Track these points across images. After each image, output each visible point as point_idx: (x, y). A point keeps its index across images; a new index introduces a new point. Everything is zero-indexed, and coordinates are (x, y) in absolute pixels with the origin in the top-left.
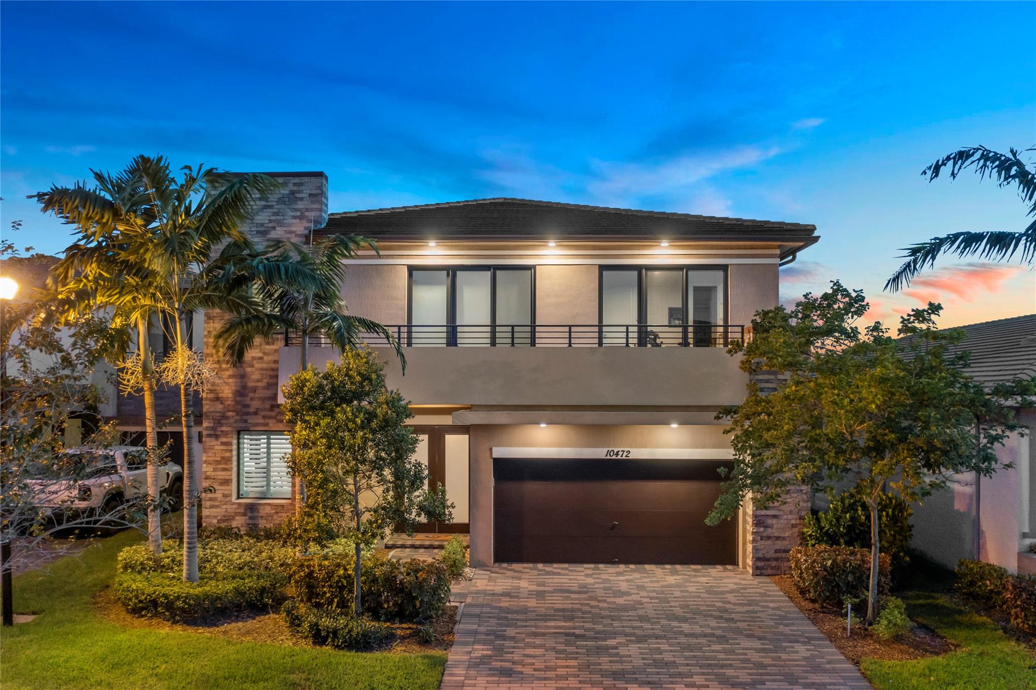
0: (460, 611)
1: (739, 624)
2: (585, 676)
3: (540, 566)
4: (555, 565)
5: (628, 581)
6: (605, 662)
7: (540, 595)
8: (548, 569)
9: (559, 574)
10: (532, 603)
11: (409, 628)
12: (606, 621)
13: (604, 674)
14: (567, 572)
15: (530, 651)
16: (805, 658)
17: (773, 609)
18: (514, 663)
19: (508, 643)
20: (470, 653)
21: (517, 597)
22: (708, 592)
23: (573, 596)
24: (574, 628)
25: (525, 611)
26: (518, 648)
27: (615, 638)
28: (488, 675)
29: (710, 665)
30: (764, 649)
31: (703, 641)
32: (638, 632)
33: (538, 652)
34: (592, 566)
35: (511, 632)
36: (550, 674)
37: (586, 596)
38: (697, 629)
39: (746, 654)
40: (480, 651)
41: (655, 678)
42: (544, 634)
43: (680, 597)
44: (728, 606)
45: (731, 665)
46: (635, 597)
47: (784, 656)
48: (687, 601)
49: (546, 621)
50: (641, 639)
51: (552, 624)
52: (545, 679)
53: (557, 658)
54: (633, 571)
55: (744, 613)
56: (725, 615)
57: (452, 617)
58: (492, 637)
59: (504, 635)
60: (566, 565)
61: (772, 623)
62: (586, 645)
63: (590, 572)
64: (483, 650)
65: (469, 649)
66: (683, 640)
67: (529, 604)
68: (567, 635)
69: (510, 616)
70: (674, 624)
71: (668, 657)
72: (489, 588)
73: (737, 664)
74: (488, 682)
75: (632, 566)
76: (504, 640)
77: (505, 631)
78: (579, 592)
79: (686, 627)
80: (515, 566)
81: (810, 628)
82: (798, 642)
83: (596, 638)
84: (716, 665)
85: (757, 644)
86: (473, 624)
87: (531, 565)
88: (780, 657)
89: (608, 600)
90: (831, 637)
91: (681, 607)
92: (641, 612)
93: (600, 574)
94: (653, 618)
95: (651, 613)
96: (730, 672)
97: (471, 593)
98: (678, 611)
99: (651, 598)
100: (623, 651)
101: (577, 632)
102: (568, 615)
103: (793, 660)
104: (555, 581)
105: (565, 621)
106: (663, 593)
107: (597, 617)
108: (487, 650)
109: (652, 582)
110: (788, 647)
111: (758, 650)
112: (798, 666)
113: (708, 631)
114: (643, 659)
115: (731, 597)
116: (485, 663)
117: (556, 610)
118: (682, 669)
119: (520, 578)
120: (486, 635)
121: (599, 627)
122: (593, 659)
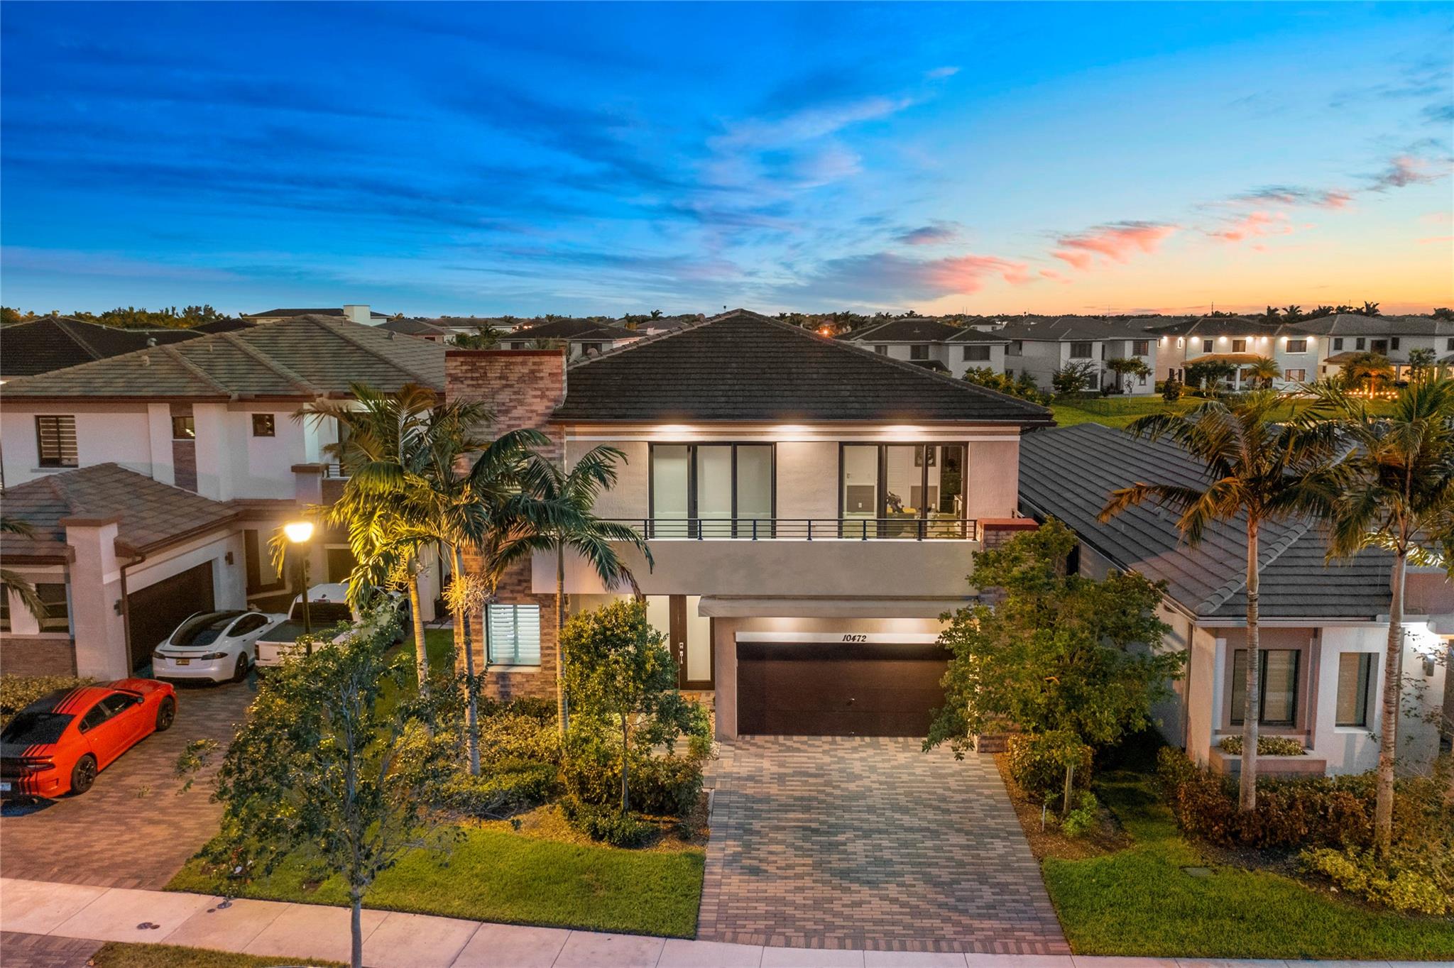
0: (711, 798)
1: (954, 817)
2: (818, 875)
3: (781, 738)
4: (795, 738)
5: (862, 759)
6: (835, 860)
7: (781, 779)
8: (789, 743)
9: (798, 750)
10: (774, 790)
11: (671, 822)
12: (839, 813)
13: (834, 872)
14: (805, 747)
15: (774, 848)
16: (1000, 856)
17: (987, 797)
18: (761, 861)
19: (755, 839)
20: (724, 849)
21: (760, 781)
22: (934, 775)
23: (811, 780)
24: (810, 821)
25: (767, 799)
26: (764, 844)
27: (844, 833)
28: (741, 874)
29: (920, 863)
30: (968, 846)
31: (918, 836)
32: (865, 826)
33: (779, 848)
34: (829, 738)
35: (757, 825)
36: (790, 873)
37: (820, 780)
38: (916, 823)
39: (951, 852)
40: (733, 847)
41: (873, 877)
42: (784, 828)
43: (906, 782)
44: (948, 793)
45: (937, 863)
46: (866, 782)
47: (983, 853)
48: (913, 787)
49: (786, 811)
50: (867, 834)
51: (791, 815)
52: (786, 878)
53: (796, 856)
54: (868, 745)
55: (959, 802)
56: (943, 805)
57: (705, 806)
58: (741, 832)
59: (751, 829)
60: (805, 738)
61: (980, 815)
62: (820, 842)
63: (826, 747)
64: (734, 846)
65: (722, 845)
66: (902, 835)
67: (772, 791)
68: (805, 829)
69: (755, 806)
70: (897, 816)
71: (887, 855)
72: (735, 770)
73: (942, 862)
74: (740, 881)
75: (867, 739)
76: (751, 835)
77: (751, 824)
78: (815, 776)
79: (906, 820)
80: (759, 739)
81: (1013, 821)
82: (998, 837)
83: (828, 832)
84: (924, 863)
85: (962, 840)
86: (724, 815)
87: (772, 738)
88: (979, 855)
89: (843, 785)
90: (1028, 833)
91: (906, 794)
92: (870, 802)
93: (836, 750)
94: (880, 809)
95: (878, 803)
96: (935, 871)
97: (719, 776)
98: (903, 800)
99: (881, 783)
100: (850, 848)
101: (814, 825)
102: (805, 804)
103: (990, 859)
104: (795, 759)
105: (803, 813)
106: (891, 776)
107: (830, 808)
108: (738, 846)
109: (884, 761)
110: (988, 843)
111: (962, 847)
112: (992, 864)
113: (925, 824)
114: (866, 856)
115: (952, 782)
116: (736, 861)
117: (796, 799)
118: (897, 868)
119: (762, 756)
120: (736, 828)
121: (832, 820)
122: (825, 857)
